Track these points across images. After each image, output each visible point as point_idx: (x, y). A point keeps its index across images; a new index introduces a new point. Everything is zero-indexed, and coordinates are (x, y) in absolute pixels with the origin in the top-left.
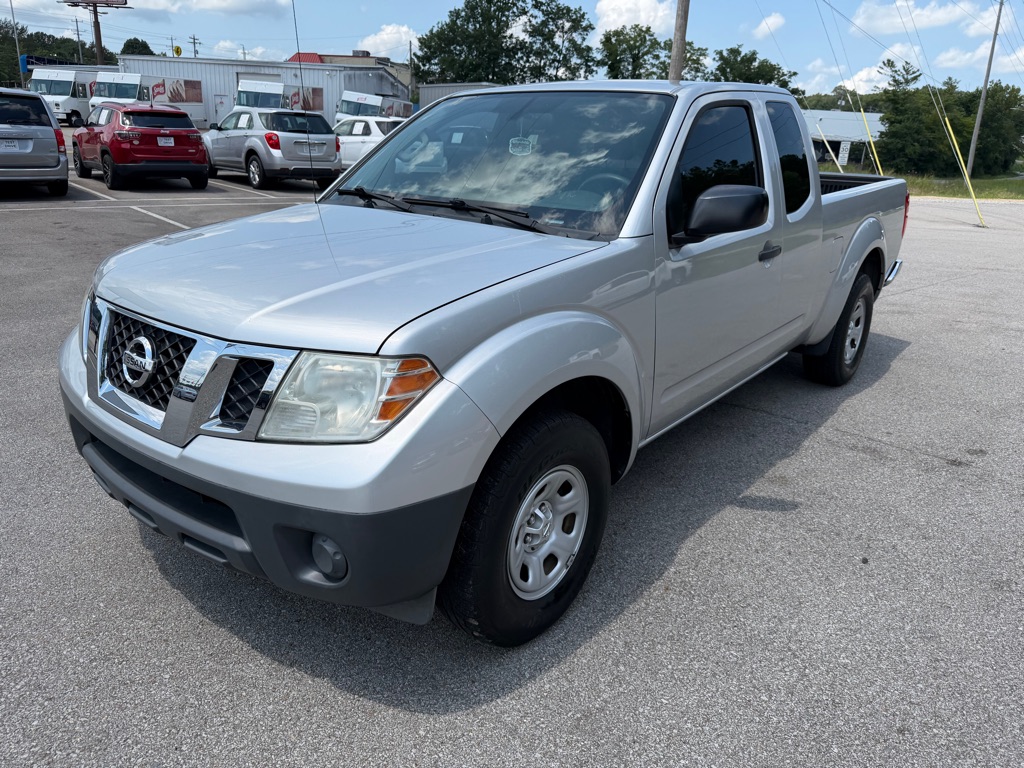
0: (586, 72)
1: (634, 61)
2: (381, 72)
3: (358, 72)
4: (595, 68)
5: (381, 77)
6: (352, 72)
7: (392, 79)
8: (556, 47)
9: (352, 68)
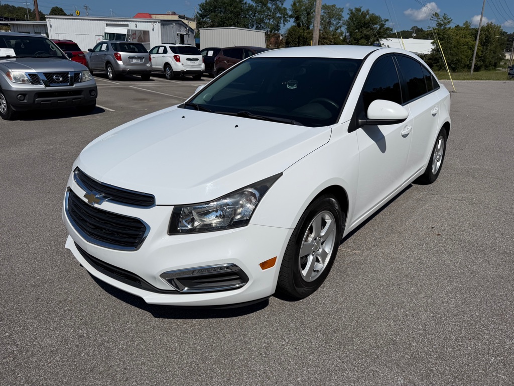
0: (283, 21)
1: (308, 15)
2: (180, 22)
3: (168, 22)
4: (288, 19)
5: (180, 25)
7: (185, 26)
8: (269, 9)
9: (165, 20)
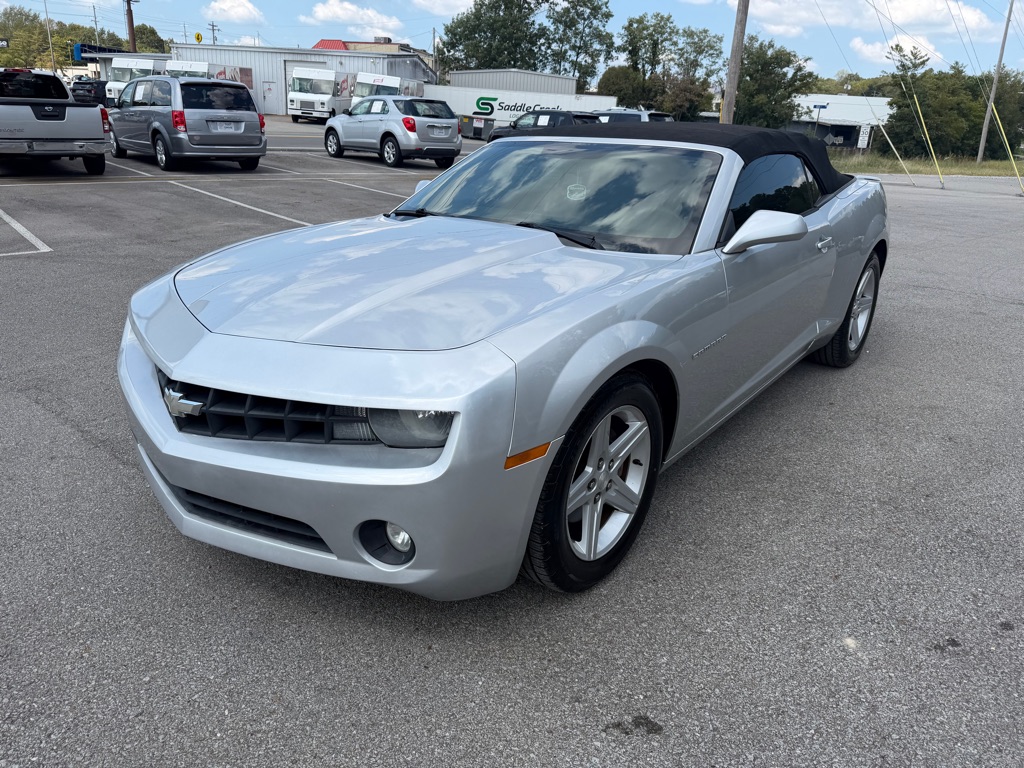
0: (604, 58)
1: (653, 47)
2: (416, 59)
3: (398, 60)
4: (615, 54)
5: (415, 65)
6: (393, 60)
7: (423, 66)
9: (394, 56)
